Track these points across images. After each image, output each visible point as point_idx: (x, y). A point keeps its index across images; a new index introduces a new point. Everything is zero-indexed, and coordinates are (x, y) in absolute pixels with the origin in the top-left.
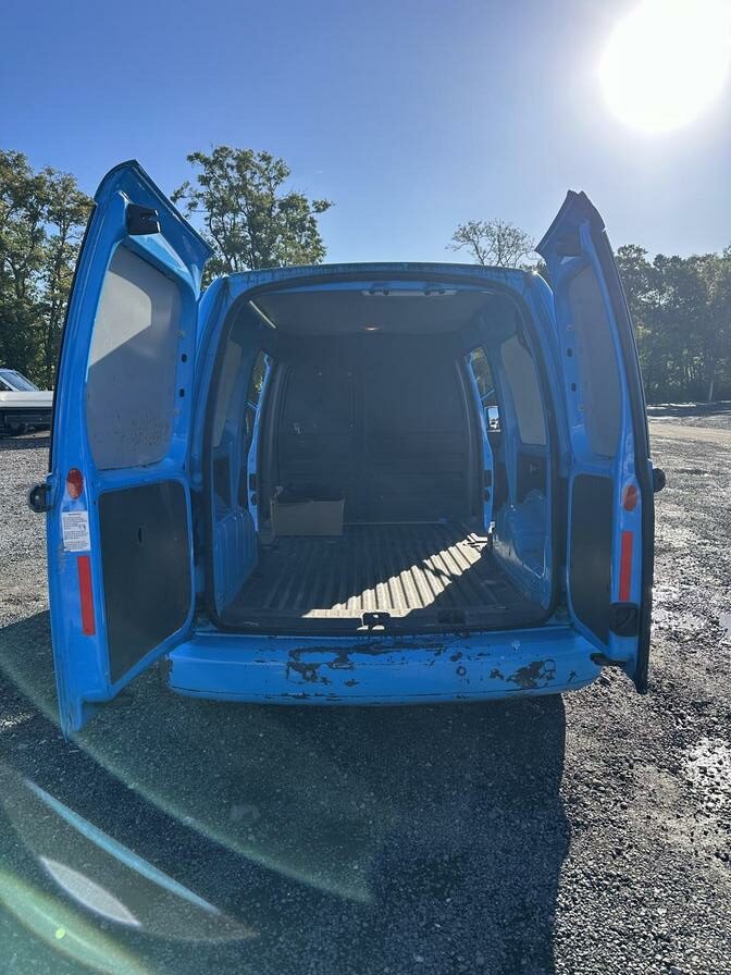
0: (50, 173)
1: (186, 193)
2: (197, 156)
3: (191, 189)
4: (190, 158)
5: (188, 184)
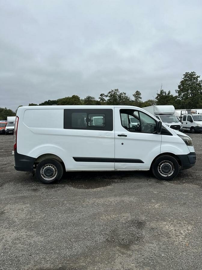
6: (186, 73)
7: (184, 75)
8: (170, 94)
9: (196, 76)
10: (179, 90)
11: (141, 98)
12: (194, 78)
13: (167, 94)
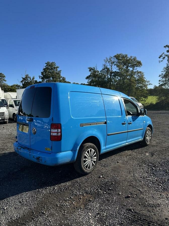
0: (131, 57)
1: (163, 55)
2: (167, 46)
3: (164, 54)
4: (165, 47)
5: (164, 53)
6: (48, 62)
7: (46, 63)
8: (35, 80)
9: (56, 66)
10: (42, 76)
11: (6, 81)
12: (54, 68)
13: (32, 79)
